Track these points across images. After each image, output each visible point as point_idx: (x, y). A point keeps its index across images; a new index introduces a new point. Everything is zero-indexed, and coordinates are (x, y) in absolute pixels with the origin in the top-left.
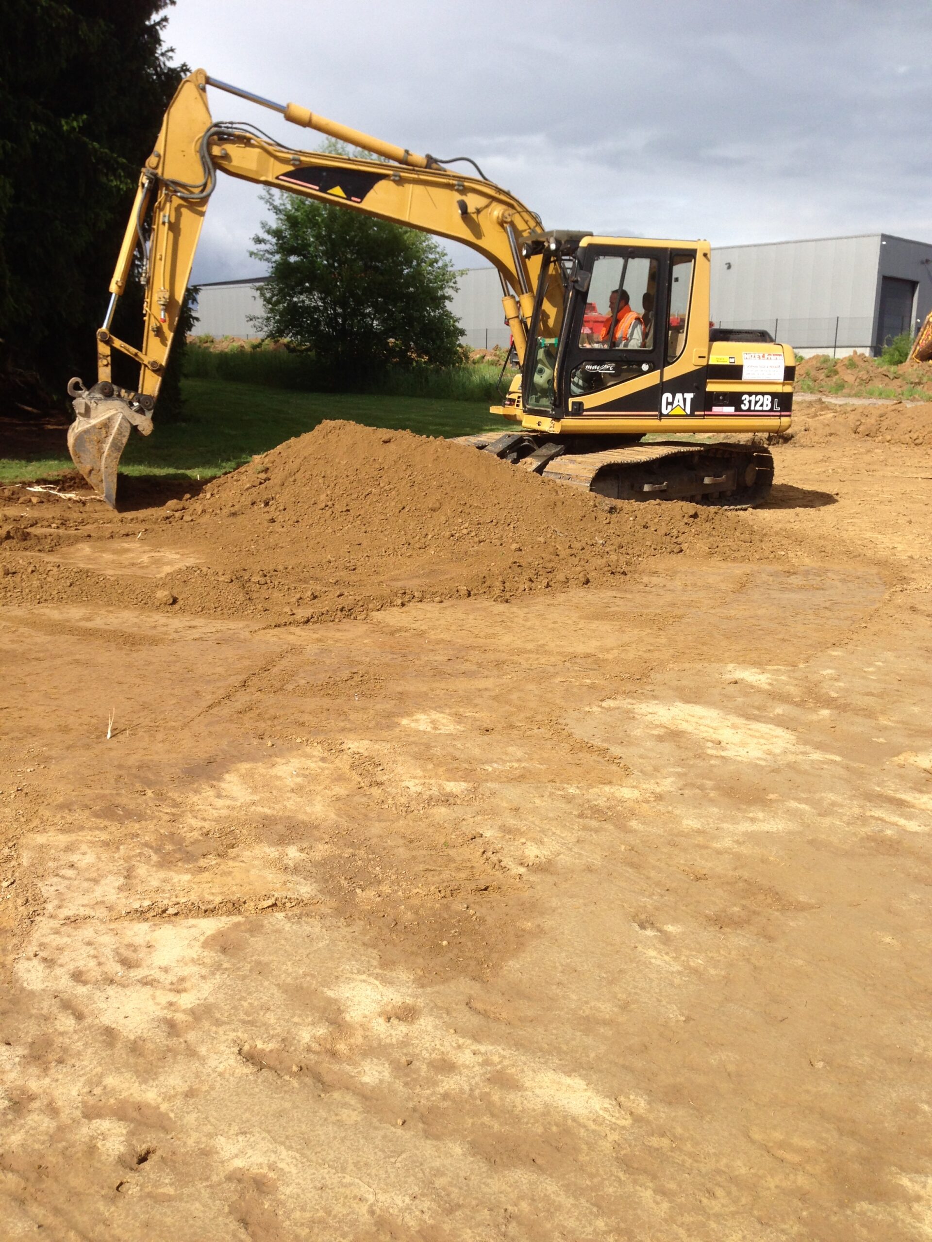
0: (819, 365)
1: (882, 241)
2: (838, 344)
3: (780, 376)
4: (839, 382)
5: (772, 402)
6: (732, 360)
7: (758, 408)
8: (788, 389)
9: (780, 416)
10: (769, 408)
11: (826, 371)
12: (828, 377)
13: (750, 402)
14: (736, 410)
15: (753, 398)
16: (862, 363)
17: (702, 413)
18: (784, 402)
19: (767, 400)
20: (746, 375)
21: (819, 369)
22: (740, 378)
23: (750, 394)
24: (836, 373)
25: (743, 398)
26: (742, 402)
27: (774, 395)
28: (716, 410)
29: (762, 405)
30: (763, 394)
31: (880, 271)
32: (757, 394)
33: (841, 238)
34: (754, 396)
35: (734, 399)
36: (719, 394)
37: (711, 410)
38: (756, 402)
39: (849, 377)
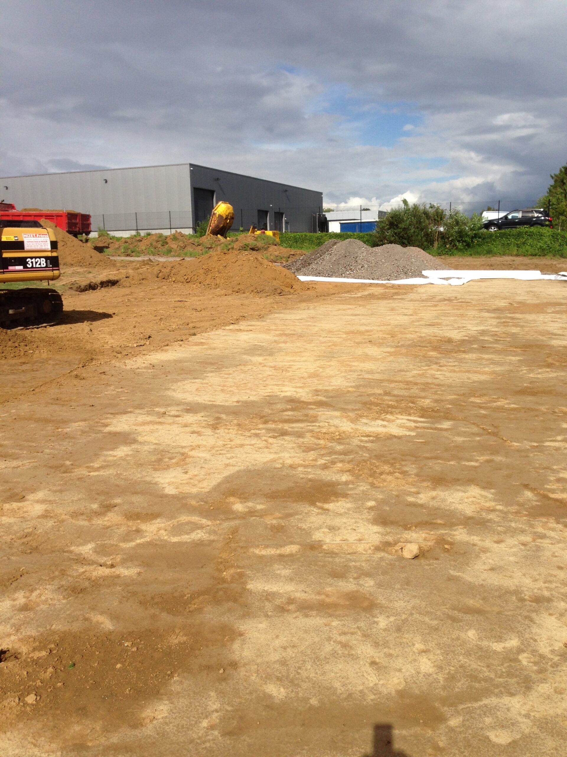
0: (157, 239)
1: (190, 167)
2: (172, 227)
3: (49, 247)
4: (168, 248)
5: (46, 262)
6: (16, 238)
7: (38, 266)
8: (55, 254)
9: (53, 270)
10: (45, 266)
11: (161, 242)
12: (163, 246)
13: (32, 262)
14: (24, 268)
15: (33, 260)
16: (180, 238)
17: (2, 271)
18: (54, 262)
19: (43, 261)
20: (27, 247)
21: (157, 241)
22: (24, 249)
23: (32, 258)
24: (167, 243)
25: (28, 260)
26: (27, 263)
27: (47, 258)
28: (11, 268)
29: (40, 264)
30: (40, 258)
31: (192, 185)
32: (36, 258)
33: (169, 165)
34: (34, 259)
35: (22, 261)
36: (11, 259)
37: (8, 269)
38: (36, 263)
39: (174, 245)
